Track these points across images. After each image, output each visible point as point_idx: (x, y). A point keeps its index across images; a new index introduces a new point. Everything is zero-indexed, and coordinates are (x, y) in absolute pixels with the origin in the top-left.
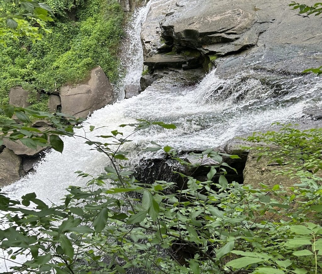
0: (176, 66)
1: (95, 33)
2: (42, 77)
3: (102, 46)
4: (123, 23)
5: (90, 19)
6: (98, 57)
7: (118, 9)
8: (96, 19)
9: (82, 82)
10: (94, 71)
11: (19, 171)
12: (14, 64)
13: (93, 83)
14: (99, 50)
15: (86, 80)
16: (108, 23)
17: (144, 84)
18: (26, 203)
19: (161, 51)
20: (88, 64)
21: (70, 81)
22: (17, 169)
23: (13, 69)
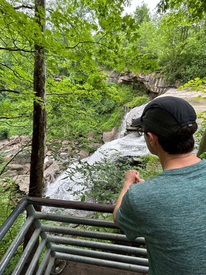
0: (135, 131)
1: (115, 117)
2: (98, 129)
3: (117, 121)
4: (124, 115)
5: (114, 113)
6: (115, 124)
7: (123, 111)
8: (116, 113)
9: (110, 131)
10: (113, 128)
11: (89, 155)
12: (91, 124)
13: (113, 132)
14: (116, 122)
15: (111, 131)
16: (120, 115)
17: (125, 135)
18: (85, 163)
19: (131, 126)
20: (112, 126)
21: (107, 131)
22: (88, 154)
23: (91, 126)
